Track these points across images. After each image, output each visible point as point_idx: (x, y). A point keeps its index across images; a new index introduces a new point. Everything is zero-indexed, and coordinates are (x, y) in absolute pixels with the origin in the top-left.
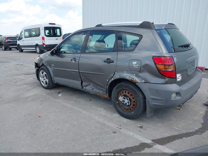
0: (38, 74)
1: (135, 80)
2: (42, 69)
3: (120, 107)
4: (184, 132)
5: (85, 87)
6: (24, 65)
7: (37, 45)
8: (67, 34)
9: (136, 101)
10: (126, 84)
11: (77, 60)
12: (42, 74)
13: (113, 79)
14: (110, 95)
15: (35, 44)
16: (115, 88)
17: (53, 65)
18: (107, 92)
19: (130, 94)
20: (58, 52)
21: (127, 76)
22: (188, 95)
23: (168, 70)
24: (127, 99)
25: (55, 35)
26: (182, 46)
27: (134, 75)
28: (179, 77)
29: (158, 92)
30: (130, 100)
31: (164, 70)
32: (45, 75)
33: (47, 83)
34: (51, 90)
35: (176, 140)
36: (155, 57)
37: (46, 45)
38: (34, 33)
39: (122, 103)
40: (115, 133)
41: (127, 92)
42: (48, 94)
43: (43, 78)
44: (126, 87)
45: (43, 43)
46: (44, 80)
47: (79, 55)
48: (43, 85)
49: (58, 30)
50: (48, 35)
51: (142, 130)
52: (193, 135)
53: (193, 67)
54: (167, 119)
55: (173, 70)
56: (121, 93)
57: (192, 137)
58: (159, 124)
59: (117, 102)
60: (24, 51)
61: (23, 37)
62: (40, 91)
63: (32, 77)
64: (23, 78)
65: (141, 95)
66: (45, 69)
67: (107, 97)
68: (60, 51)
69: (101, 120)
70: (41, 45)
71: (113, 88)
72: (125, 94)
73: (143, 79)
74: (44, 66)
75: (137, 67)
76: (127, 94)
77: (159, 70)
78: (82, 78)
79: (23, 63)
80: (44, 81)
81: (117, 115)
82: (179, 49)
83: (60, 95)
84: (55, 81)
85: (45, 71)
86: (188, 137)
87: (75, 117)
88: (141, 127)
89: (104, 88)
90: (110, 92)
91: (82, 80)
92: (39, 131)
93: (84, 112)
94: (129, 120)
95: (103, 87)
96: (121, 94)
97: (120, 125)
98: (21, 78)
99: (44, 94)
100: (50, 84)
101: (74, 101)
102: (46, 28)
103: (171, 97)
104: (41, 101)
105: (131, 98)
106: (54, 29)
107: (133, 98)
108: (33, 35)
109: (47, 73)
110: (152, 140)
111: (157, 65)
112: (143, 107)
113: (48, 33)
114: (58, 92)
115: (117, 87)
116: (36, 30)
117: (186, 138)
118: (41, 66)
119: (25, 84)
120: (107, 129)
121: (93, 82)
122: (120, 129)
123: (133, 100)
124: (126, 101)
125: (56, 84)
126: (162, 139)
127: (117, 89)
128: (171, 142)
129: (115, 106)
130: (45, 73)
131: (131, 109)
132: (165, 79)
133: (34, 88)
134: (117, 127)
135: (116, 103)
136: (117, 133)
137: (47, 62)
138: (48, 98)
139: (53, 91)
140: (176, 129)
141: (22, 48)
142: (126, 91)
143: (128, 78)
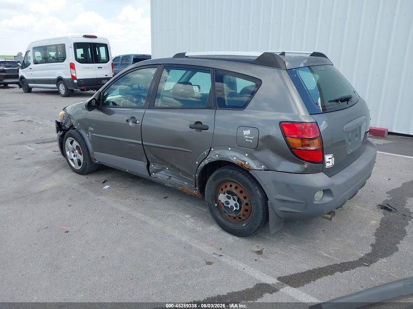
0: (62, 143)
1: (248, 164)
2: (71, 136)
3: (221, 213)
4: (338, 261)
5: (155, 173)
6: (35, 121)
7: (59, 80)
8: (121, 57)
9: (249, 203)
10: (231, 171)
11: (137, 122)
12: (71, 145)
13: (206, 162)
14: (202, 190)
15: (55, 77)
16: (211, 178)
17: (93, 129)
18: (197, 185)
19: (239, 189)
20: (101, 104)
21: (233, 156)
22: (346, 193)
23: (308, 148)
24: (234, 200)
25: (96, 59)
26: (337, 101)
27: (247, 155)
28: (329, 160)
29: (289, 188)
30: (239, 201)
31: (300, 148)
32: (77, 146)
33: (81, 163)
34: (89, 177)
35: (322, 277)
36: (283, 123)
37: (79, 80)
38: (53, 54)
39: (225, 207)
40: (210, 263)
41: (234, 185)
42: (83, 184)
43: (73, 152)
44: (232, 176)
45: (72, 76)
46: (74, 156)
47: (142, 111)
48: (73, 166)
49: (102, 49)
50: (83, 58)
51: (261, 259)
52: (353, 268)
53: (357, 138)
54: (309, 237)
55: (318, 148)
56: (223, 187)
57: (352, 271)
58: (293, 247)
59: (216, 205)
60: (33, 90)
61: (31, 61)
62: (66, 179)
63: (50, 147)
64: (33, 149)
65: (258, 192)
66: (77, 135)
67: (196, 194)
68: (105, 102)
69: (185, 238)
70: (69, 80)
71: (208, 178)
72: (230, 190)
73: (262, 163)
74: (75, 129)
75: (251, 141)
76: (233, 189)
77: (292, 149)
78: (148, 156)
79: (33, 117)
80: (75, 159)
81: (215, 228)
82: (333, 105)
83: (107, 187)
84: (95, 160)
85: (77, 140)
86: (345, 270)
87: (135, 232)
88: (259, 253)
89: (191, 176)
90: (202, 183)
91: (149, 159)
92: (66, 261)
93: (152, 222)
94: (237, 238)
95: (189, 175)
96: (222, 190)
97: (221, 249)
98: (29, 150)
99: (75, 185)
100: (86, 165)
101: (133, 200)
102: (77, 45)
103: (313, 197)
104: (70, 199)
105: (242, 198)
106: (95, 47)
107: (245, 198)
108: (51, 58)
109: (80, 144)
110: (279, 279)
111: (289, 138)
112: (263, 215)
113: (82, 55)
114: (104, 181)
115: (214, 177)
116: (57, 48)
117: (340, 273)
118: (68, 129)
119: (38, 163)
120: (195, 256)
121: (168, 163)
122: (220, 256)
123: (246, 201)
124: (232, 203)
125: (99, 165)
126: (296, 275)
127: (214, 179)
128: (312, 282)
129: (211, 211)
130: (75, 143)
131: (240, 218)
132: (303, 164)
133: (56, 171)
134: (214, 253)
135: (214, 205)
136: (214, 264)
137: (79, 121)
138: (83, 194)
139: (93, 179)
140: (323, 256)
141: (30, 85)
142: (232, 184)
143: (234, 160)
